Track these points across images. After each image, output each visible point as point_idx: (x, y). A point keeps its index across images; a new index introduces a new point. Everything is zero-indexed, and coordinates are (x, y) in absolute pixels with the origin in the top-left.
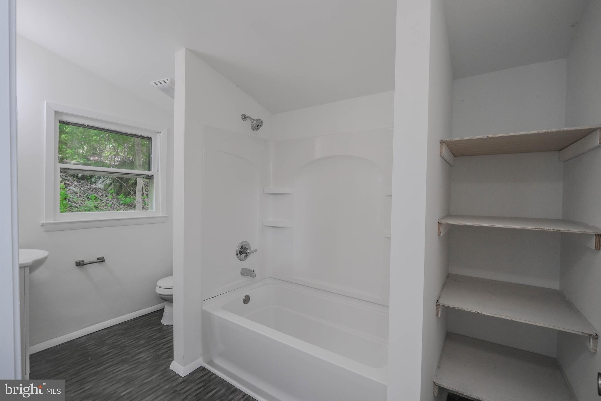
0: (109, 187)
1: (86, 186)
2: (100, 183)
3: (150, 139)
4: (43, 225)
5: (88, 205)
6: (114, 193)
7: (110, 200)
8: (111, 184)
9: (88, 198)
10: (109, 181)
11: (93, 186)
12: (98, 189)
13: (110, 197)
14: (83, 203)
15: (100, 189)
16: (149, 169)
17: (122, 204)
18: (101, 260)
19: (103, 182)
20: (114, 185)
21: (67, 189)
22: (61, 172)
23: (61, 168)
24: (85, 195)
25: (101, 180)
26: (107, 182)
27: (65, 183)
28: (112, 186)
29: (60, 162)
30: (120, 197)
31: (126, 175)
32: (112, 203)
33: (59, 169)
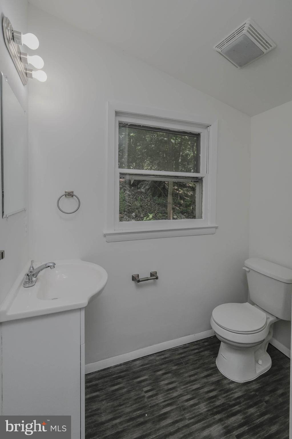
0: (147, 191)
1: (135, 191)
2: (143, 189)
3: (198, 135)
4: (105, 236)
5: (136, 204)
6: (151, 195)
7: (149, 200)
8: (149, 188)
9: (136, 199)
10: (148, 186)
11: (139, 190)
12: (142, 192)
13: (149, 199)
14: (134, 203)
15: (143, 192)
16: (197, 171)
17: (156, 204)
18: (154, 276)
19: (144, 187)
20: (151, 189)
21: (125, 193)
22: (120, 178)
23: (120, 173)
24: (135, 197)
25: (144, 186)
26: (147, 188)
27: (124, 189)
28: (150, 190)
29: (119, 168)
30: (155, 198)
31: (176, 179)
32: (150, 203)
33: (119, 175)
